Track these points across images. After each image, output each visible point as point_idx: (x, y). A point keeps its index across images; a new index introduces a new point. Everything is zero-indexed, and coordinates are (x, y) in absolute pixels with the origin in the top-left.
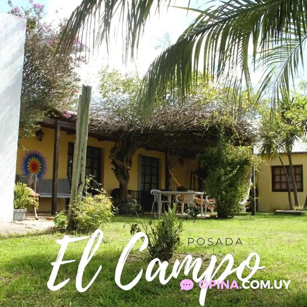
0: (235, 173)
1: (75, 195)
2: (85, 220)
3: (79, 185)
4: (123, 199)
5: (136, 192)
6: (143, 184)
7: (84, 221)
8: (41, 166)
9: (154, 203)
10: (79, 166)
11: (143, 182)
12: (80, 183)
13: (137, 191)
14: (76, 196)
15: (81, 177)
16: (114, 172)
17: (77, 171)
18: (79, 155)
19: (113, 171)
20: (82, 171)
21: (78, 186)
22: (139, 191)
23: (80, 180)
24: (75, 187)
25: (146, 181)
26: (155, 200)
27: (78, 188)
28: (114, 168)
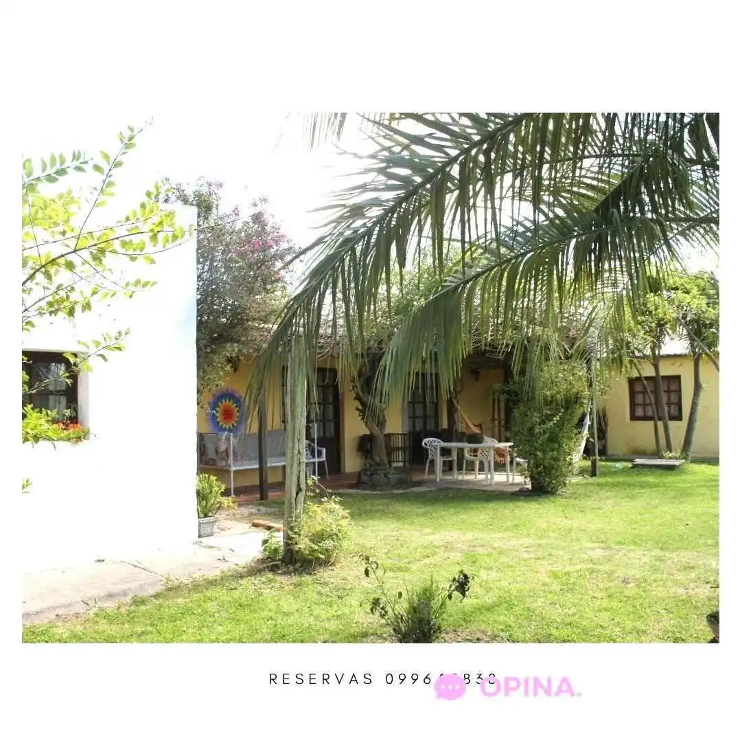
0: (557, 420)
1: (291, 508)
2: (309, 551)
3: (297, 494)
4: (378, 459)
5: (400, 436)
6: (411, 420)
7: (307, 552)
8: (238, 411)
9: (428, 461)
10: (296, 465)
11: (411, 415)
12: (299, 490)
13: (401, 434)
14: (294, 510)
15: (299, 481)
16: (360, 416)
17: (291, 473)
18: (293, 447)
19: (357, 413)
20: (299, 472)
21: (295, 495)
22: (405, 434)
23: (299, 485)
24: (291, 498)
25: (417, 414)
26: (430, 457)
27: (296, 499)
28: (360, 407)
